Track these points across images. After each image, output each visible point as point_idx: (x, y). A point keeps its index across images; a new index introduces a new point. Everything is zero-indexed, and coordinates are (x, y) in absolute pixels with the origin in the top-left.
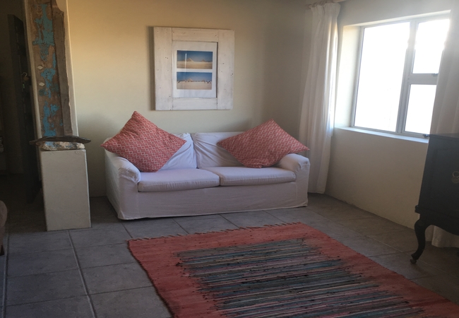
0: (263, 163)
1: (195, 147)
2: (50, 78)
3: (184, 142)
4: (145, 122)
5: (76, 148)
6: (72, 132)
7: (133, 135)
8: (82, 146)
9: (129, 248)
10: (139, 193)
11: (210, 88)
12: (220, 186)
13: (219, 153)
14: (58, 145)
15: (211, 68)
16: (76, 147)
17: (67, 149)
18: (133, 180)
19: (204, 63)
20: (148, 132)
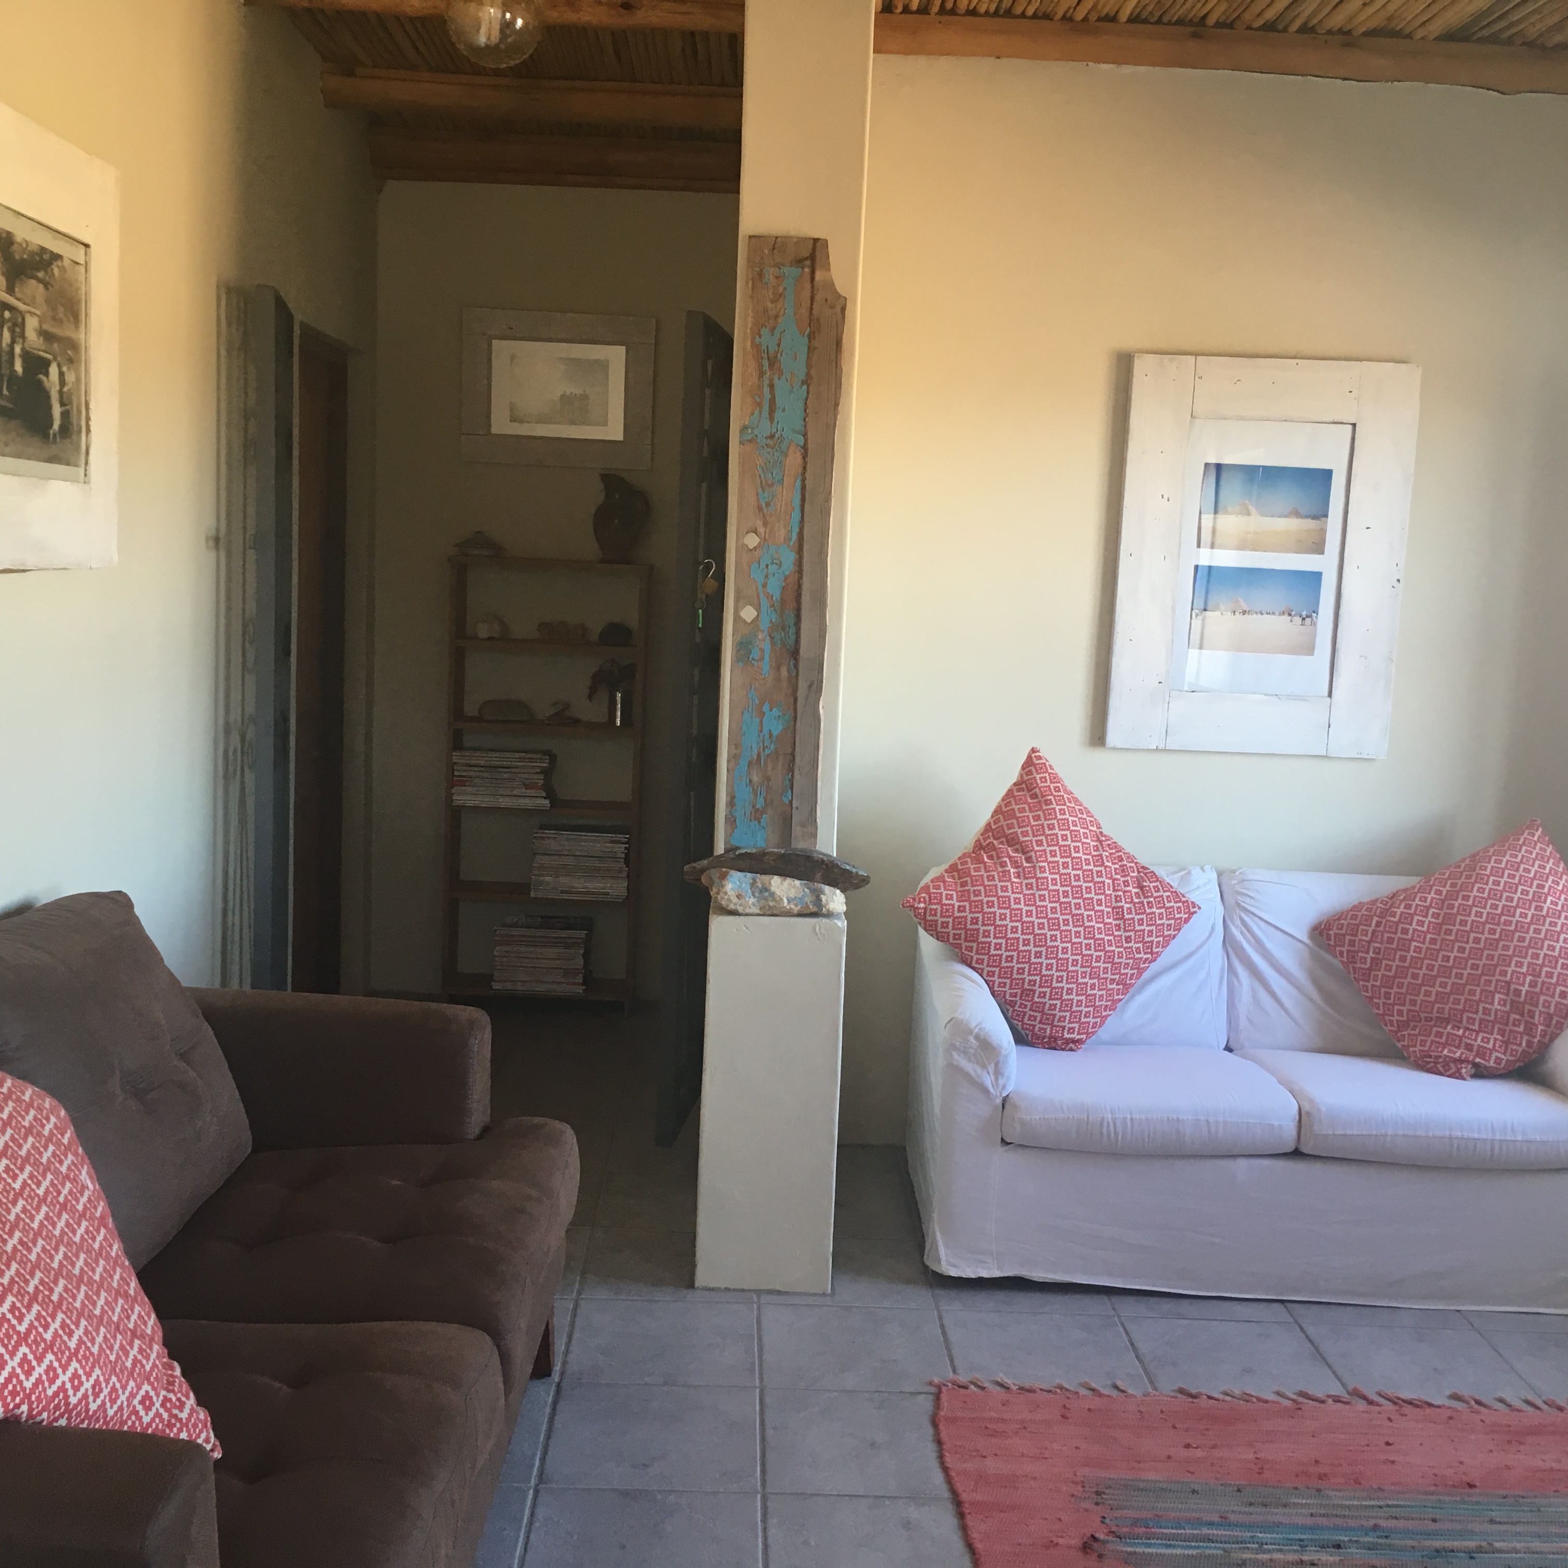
0: (1481, 1052)
1: (1228, 941)
2: (775, 587)
3: (1190, 909)
4: (1061, 801)
5: (817, 912)
6: (814, 835)
7: (1016, 865)
8: (836, 900)
9: (935, 1424)
10: (1001, 1150)
11: (1309, 649)
12: (1296, 1154)
13: (1315, 981)
14: (765, 889)
15: (1319, 548)
16: (818, 901)
17: (789, 914)
18: (988, 1081)
19: (1294, 524)
20: (1065, 851)
